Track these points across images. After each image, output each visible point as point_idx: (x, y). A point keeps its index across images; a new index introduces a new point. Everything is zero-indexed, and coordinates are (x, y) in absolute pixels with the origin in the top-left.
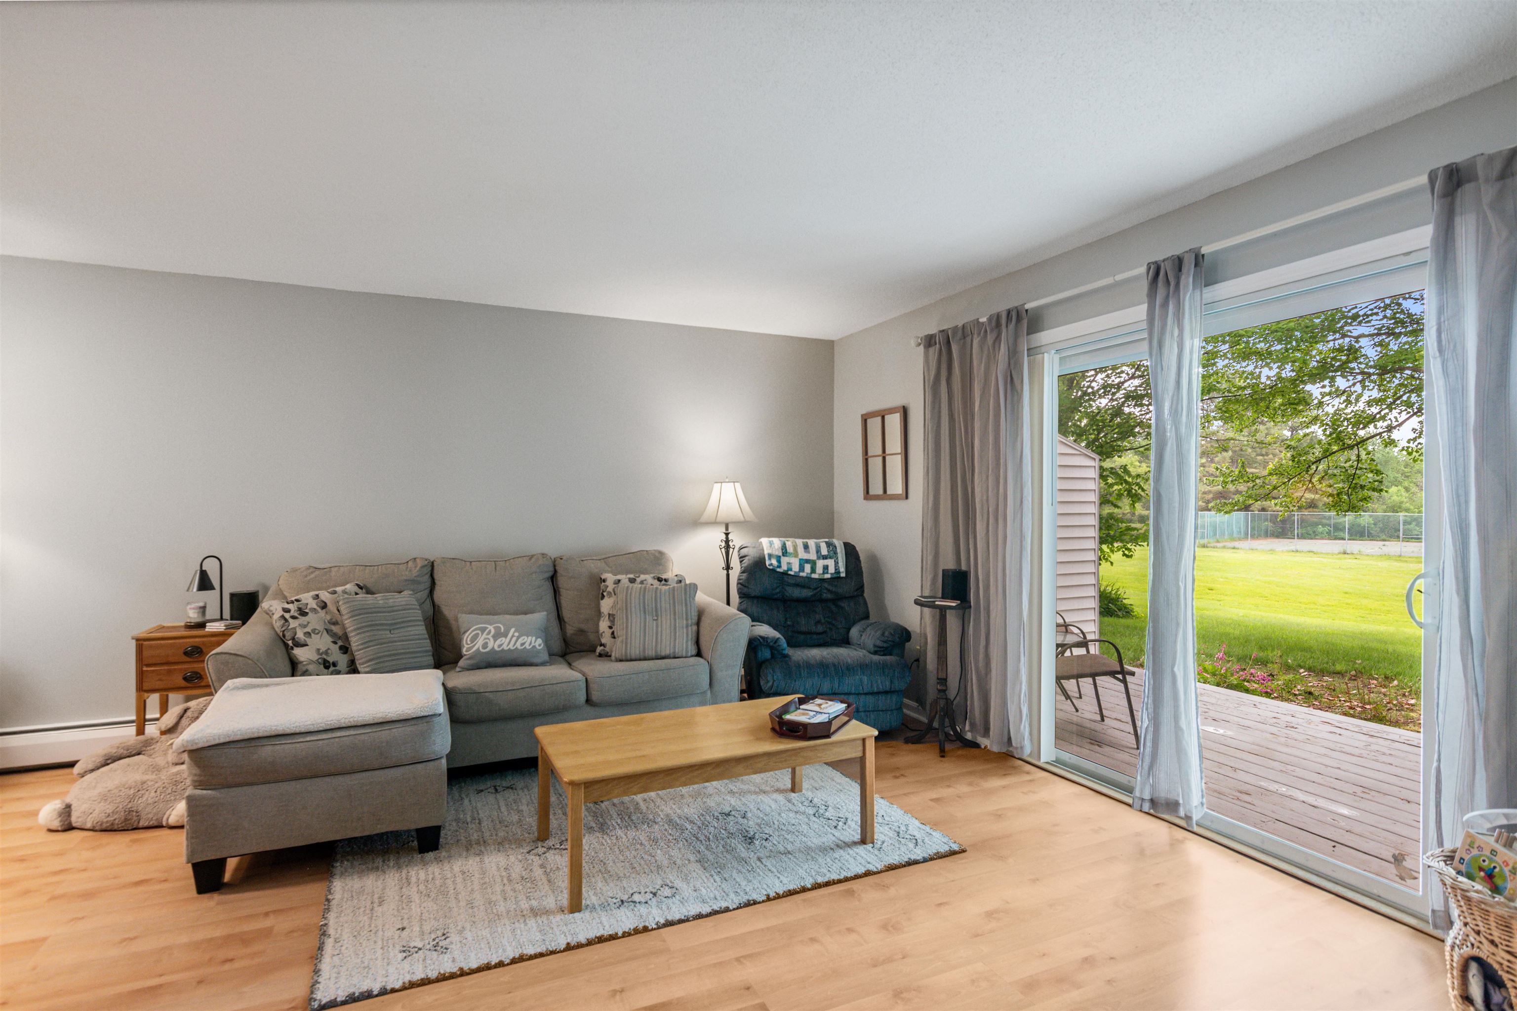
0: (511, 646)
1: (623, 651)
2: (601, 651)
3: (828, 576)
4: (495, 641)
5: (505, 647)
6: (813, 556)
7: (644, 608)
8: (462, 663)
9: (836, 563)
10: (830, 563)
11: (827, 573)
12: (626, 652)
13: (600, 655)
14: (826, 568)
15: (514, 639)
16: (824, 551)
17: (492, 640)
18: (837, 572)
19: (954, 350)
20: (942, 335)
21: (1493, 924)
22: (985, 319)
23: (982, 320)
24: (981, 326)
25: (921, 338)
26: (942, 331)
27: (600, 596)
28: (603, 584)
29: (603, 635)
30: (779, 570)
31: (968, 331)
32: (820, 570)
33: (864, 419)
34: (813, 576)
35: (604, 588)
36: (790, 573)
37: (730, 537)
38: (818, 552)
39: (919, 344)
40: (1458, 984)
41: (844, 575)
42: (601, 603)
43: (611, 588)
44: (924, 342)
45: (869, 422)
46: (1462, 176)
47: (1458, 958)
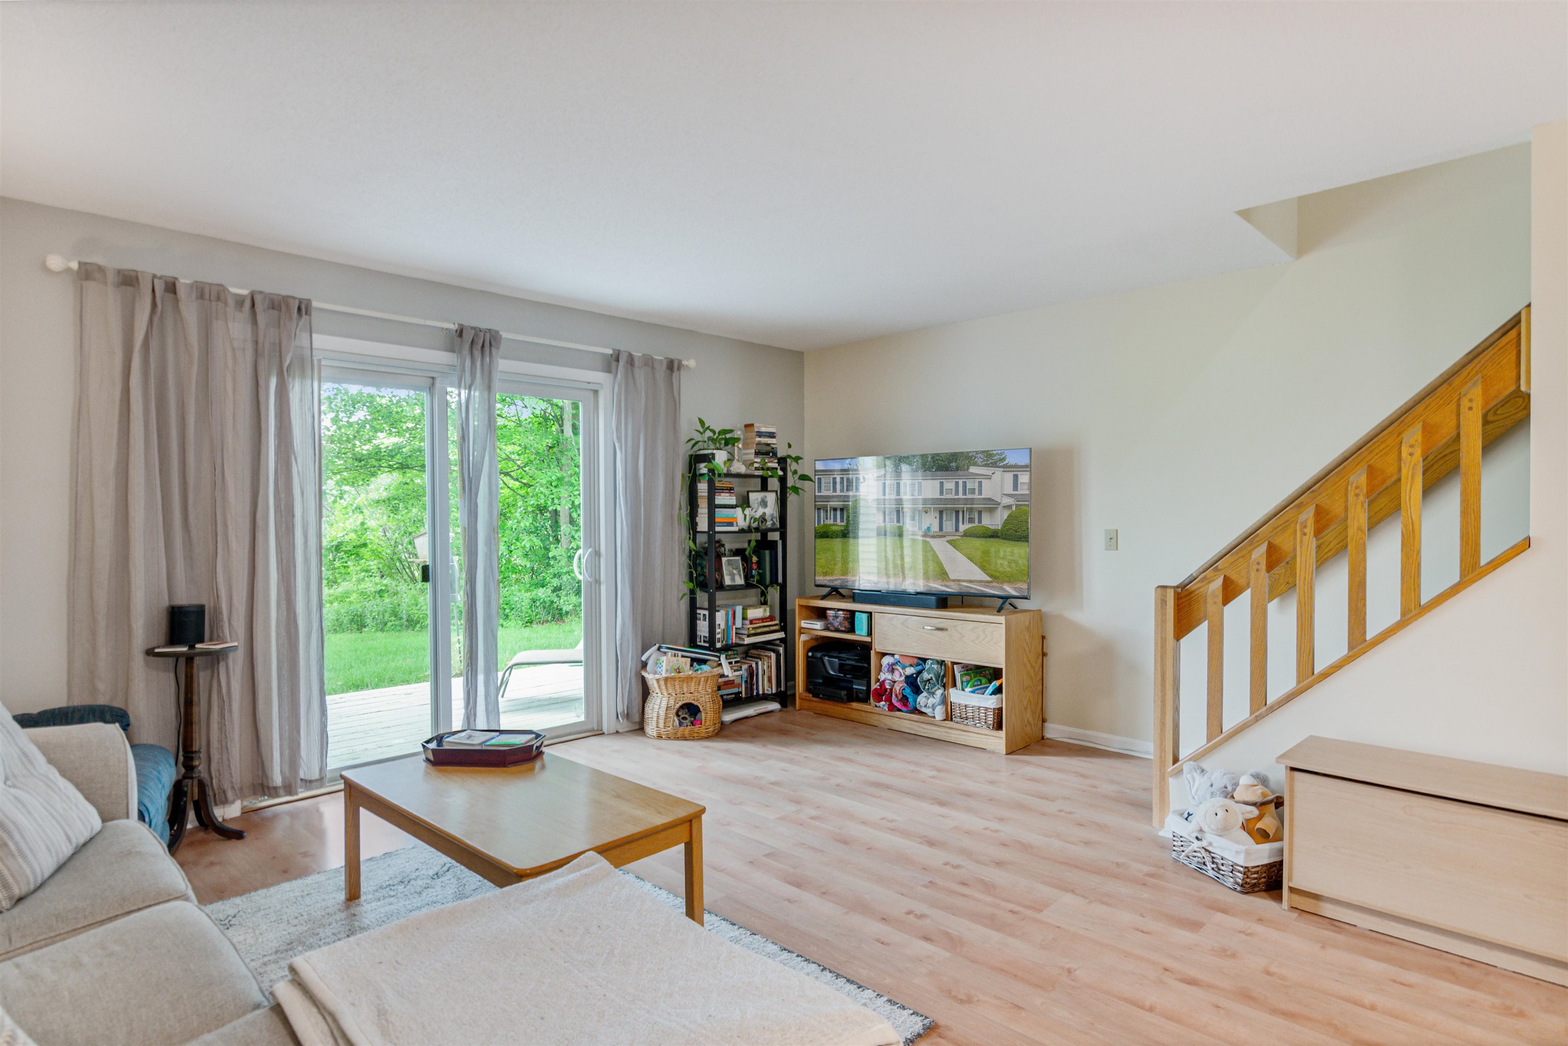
19: (190, 312)
20: (156, 281)
21: (693, 684)
22: (245, 292)
23: (234, 290)
24: (239, 302)
25: (80, 263)
26: (154, 276)
31: (211, 294)
39: (70, 269)
40: (670, 724)
44: (88, 272)
46: (630, 359)
47: (670, 711)
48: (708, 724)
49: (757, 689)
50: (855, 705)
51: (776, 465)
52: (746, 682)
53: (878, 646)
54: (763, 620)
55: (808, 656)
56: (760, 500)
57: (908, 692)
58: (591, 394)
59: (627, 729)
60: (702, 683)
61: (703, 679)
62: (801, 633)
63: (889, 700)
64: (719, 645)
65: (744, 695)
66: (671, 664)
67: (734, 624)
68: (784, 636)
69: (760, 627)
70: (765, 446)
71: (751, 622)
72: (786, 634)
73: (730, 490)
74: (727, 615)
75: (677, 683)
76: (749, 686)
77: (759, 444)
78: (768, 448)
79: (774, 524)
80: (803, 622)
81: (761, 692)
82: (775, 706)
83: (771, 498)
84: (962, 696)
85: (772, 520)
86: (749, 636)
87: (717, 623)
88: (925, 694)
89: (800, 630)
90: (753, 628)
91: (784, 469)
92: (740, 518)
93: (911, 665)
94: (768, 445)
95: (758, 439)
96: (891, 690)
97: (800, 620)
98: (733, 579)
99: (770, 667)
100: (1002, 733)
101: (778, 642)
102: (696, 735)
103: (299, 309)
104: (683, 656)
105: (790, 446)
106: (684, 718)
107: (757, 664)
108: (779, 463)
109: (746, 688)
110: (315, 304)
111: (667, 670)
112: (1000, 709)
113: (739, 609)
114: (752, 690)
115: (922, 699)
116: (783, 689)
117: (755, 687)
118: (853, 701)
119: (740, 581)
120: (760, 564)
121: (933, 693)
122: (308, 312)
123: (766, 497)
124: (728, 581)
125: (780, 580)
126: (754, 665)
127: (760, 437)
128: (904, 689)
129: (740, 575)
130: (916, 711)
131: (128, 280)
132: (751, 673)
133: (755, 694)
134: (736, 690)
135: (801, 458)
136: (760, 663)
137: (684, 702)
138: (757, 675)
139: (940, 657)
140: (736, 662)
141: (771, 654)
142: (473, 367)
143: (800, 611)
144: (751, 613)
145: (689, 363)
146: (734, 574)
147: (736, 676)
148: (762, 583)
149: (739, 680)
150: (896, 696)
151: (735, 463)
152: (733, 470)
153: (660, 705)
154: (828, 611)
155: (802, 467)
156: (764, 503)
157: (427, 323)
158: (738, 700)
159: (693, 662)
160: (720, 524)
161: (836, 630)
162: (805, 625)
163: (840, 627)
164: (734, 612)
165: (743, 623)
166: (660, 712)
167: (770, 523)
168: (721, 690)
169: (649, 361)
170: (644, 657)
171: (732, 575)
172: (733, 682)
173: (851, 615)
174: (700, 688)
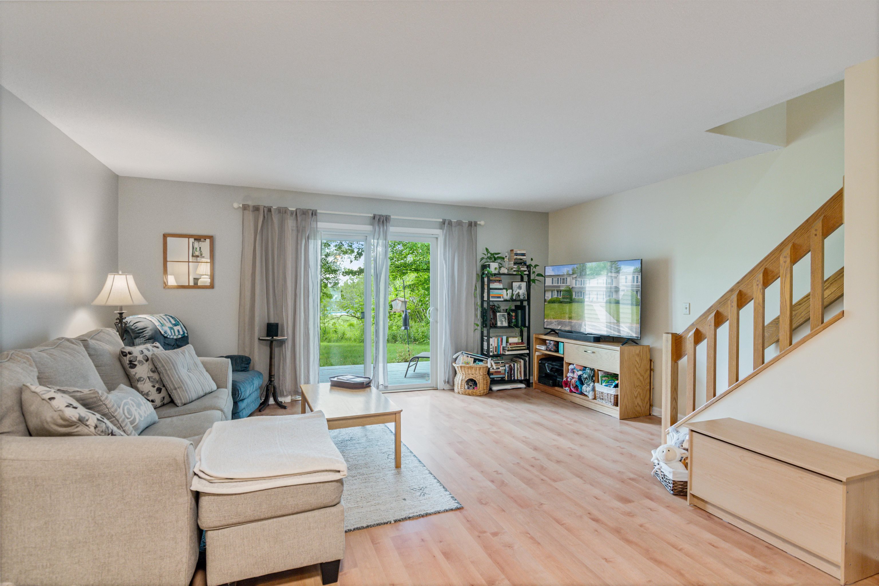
0: (149, 412)
1: (186, 397)
3: (180, 336)
5: (144, 413)
6: (171, 325)
7: (182, 364)
9: (182, 328)
10: (178, 327)
11: (180, 334)
14: (178, 331)
15: (147, 405)
16: (173, 322)
17: (139, 410)
18: (184, 333)
19: (276, 219)
20: (265, 208)
21: (473, 370)
22: (294, 209)
23: (290, 209)
24: (292, 213)
25: (243, 205)
26: (265, 207)
27: (128, 366)
28: (129, 356)
29: (150, 393)
30: (166, 335)
31: (283, 211)
32: (177, 333)
33: (165, 236)
34: (175, 337)
35: (132, 359)
36: (168, 337)
37: (124, 315)
38: (170, 322)
39: (240, 207)
40: (463, 387)
41: (186, 335)
42: (133, 371)
43: (140, 357)
44: (245, 207)
45: (169, 239)
46: (450, 223)
47: (464, 382)
48: (480, 389)
49: (514, 376)
50: (556, 388)
51: (526, 269)
52: (508, 373)
53: (566, 360)
54: (517, 344)
55: (539, 363)
56: (518, 286)
57: (578, 383)
58: (435, 239)
59: (448, 389)
60: (477, 370)
61: (478, 368)
62: (536, 351)
63: (569, 387)
64: (491, 354)
65: (506, 379)
66: (464, 360)
67: (502, 344)
68: (528, 352)
69: (516, 347)
70: (519, 260)
71: (510, 344)
72: (529, 351)
73: (499, 281)
74: (498, 340)
75: (466, 369)
77: (516, 259)
78: (521, 261)
79: (524, 297)
80: (537, 346)
81: (516, 378)
82: (523, 386)
83: (524, 285)
84: (601, 388)
85: (523, 295)
86: (508, 351)
87: (491, 343)
88: (585, 385)
89: (535, 350)
90: (511, 347)
91: (529, 272)
92: (506, 295)
93: (580, 370)
94: (521, 259)
95: (516, 257)
96: (570, 381)
97: (536, 345)
98: (502, 323)
99: (521, 367)
100: (618, 408)
101: (526, 355)
102: (474, 394)
103: (312, 214)
104: (471, 357)
105: (532, 259)
106: (471, 386)
107: (514, 365)
108: (527, 268)
109: (508, 376)
110: (318, 211)
111: (462, 363)
112: (617, 395)
113: (504, 338)
114: (511, 377)
115: (584, 387)
116: (527, 378)
117: (513, 376)
118: (556, 386)
119: (505, 324)
120: (516, 316)
121: (589, 385)
122: (315, 215)
123: (521, 284)
124: (499, 324)
125: (527, 324)
126: (512, 365)
127: (517, 256)
128: (576, 382)
129: (506, 322)
130: (582, 393)
131: (256, 209)
132: (511, 369)
133: (513, 379)
134: (502, 376)
135: (538, 266)
136: (516, 364)
137: (469, 378)
138: (514, 370)
139: (592, 367)
140: (502, 363)
141: (522, 360)
142: (379, 231)
143: (535, 340)
144: (511, 340)
145: (480, 223)
146: (503, 321)
147: (502, 369)
148: (516, 326)
149: (503, 372)
150: (572, 385)
151: (502, 269)
152: (501, 272)
153: (460, 378)
154: (547, 341)
155: (538, 270)
156: (520, 287)
157: (362, 215)
158: (502, 381)
159: (475, 360)
160: (493, 297)
161: (550, 351)
162: (537, 347)
163: (553, 350)
164: (502, 339)
165: (506, 345)
166: (460, 382)
167: (522, 297)
168: (493, 375)
169: (459, 223)
170: (454, 357)
171: (502, 322)
172: (500, 372)
173: (557, 343)
174: (477, 373)
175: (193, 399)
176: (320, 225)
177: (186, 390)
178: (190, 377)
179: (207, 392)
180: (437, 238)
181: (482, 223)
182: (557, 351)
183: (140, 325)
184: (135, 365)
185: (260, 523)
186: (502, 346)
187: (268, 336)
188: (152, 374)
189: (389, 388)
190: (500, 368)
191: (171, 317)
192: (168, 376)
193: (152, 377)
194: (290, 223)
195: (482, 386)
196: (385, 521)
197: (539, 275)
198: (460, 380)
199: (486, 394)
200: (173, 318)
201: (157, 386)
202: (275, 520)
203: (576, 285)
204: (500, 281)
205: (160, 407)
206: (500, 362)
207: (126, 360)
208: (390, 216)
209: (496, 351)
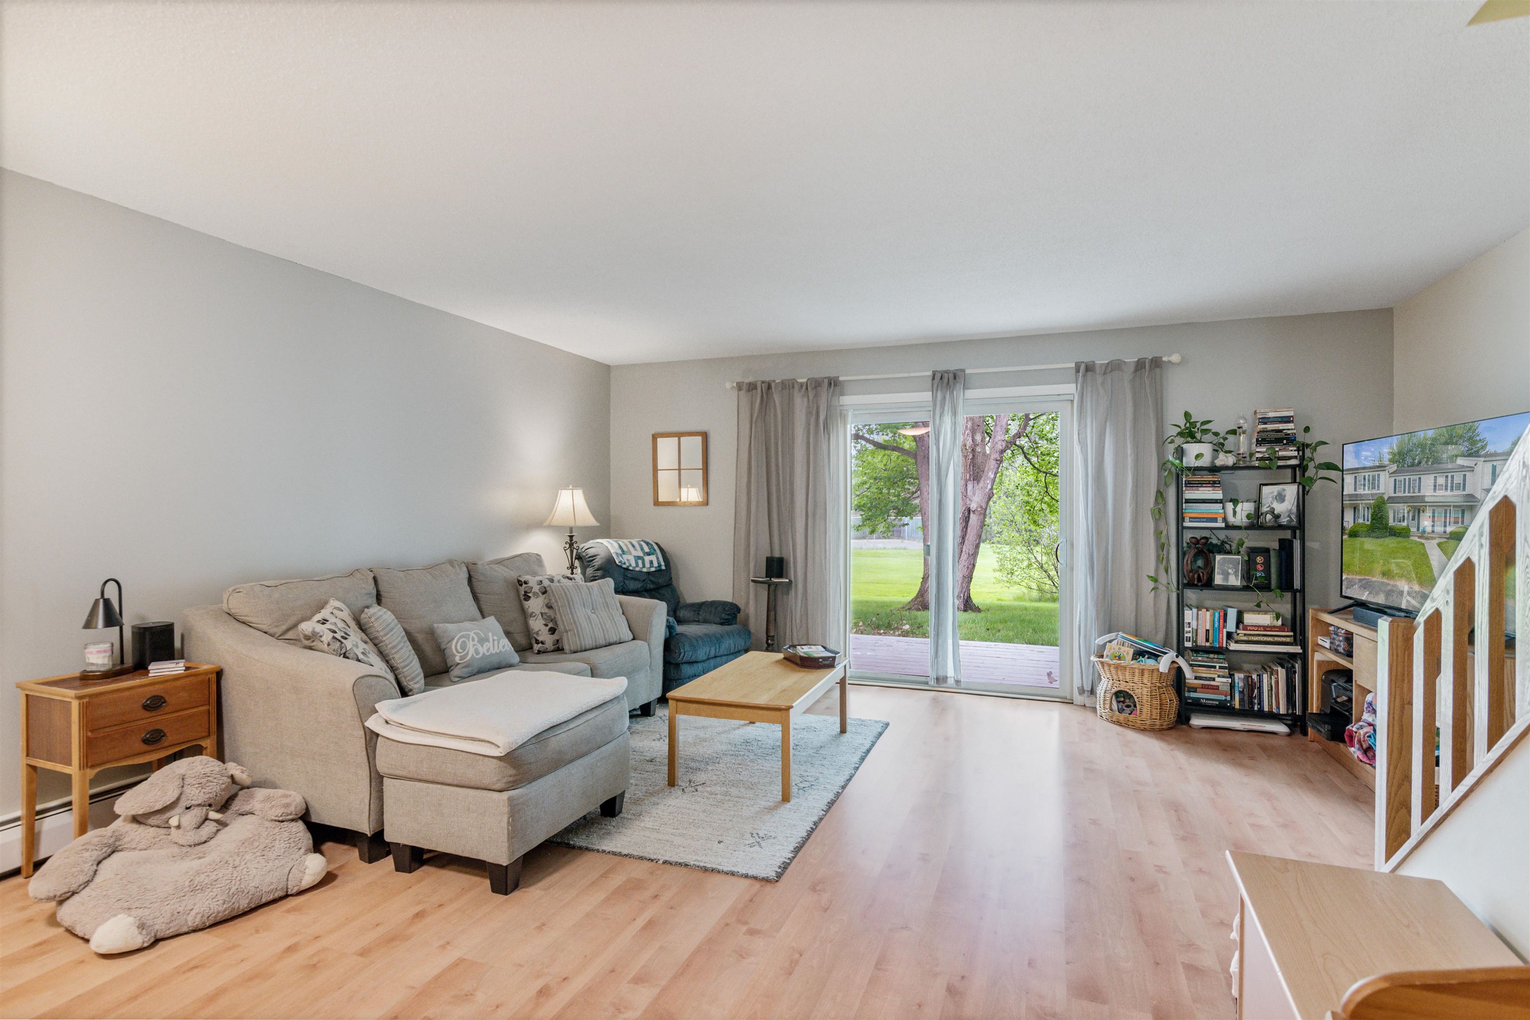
0: (496, 650)
1: (578, 643)
2: (540, 648)
3: (653, 569)
4: (482, 646)
5: (492, 651)
6: (640, 554)
7: (583, 602)
8: (456, 672)
9: (658, 558)
10: (653, 558)
11: (653, 567)
12: (581, 644)
13: (539, 652)
14: (651, 562)
15: (496, 642)
16: (647, 549)
17: (479, 645)
18: (660, 566)
19: (777, 397)
20: (764, 384)
21: (1127, 674)
22: (805, 380)
23: (799, 380)
24: (801, 385)
25: (737, 383)
26: (763, 382)
27: (522, 598)
28: (524, 585)
29: (540, 632)
30: (624, 566)
31: (788, 386)
32: (648, 565)
33: (655, 437)
34: (645, 570)
35: (526, 589)
36: (631, 568)
37: (574, 539)
38: (642, 549)
39: (733, 387)
40: (1108, 706)
41: (663, 568)
42: (527, 604)
43: (536, 589)
44: (739, 386)
45: (660, 441)
46: (1089, 368)
47: (1109, 695)
48: (1144, 716)
49: (1260, 703)
51: (1296, 453)
52: (1241, 692)
53: (1361, 679)
54: (1265, 628)
55: (1321, 680)
56: (1275, 494)
58: (1068, 404)
59: (1087, 705)
60: (1137, 674)
61: (1142, 671)
62: (1314, 651)
63: (1354, 746)
64: (1188, 645)
65: (1237, 706)
66: (1112, 651)
67: (1225, 627)
68: (1301, 651)
69: (1259, 635)
70: (1274, 433)
71: (1245, 628)
72: (1301, 648)
73: (1213, 484)
74: (1213, 615)
75: (1112, 669)
76: (1246, 698)
77: (1264, 431)
78: (1279, 435)
80: (1319, 638)
81: (1266, 709)
82: (1282, 728)
83: (1291, 491)
85: (1289, 516)
86: (1237, 642)
87: (1186, 621)
89: (1312, 648)
90: (1245, 635)
91: (1302, 458)
92: (1235, 514)
94: (1281, 431)
95: (1263, 426)
96: (1356, 733)
97: (1315, 635)
98: (1227, 579)
99: (1277, 683)
101: (1295, 657)
102: (1130, 723)
103: (831, 384)
105: (1307, 429)
106: (1128, 706)
107: (1259, 676)
108: (1298, 450)
109: (1242, 701)
110: (841, 379)
113: (1232, 614)
114: (1251, 703)
116: (1298, 712)
117: (1255, 701)
118: (1338, 740)
119: (1235, 581)
120: (1267, 564)
122: (835, 385)
123: (1283, 490)
124: (1218, 580)
125: (1297, 584)
126: (1254, 677)
127: (1265, 423)
129: (1236, 576)
131: (752, 387)
132: (1251, 685)
133: (1256, 708)
134: (1223, 698)
135: (1324, 444)
136: (1265, 676)
137: (1119, 689)
138: (1260, 689)
140: (1220, 668)
141: (1279, 669)
142: (945, 398)
143: (1314, 626)
144: (1250, 619)
145: (1170, 359)
146: (1228, 574)
147: (1222, 682)
148: (1265, 587)
149: (1227, 688)
150: (1359, 741)
151: (1222, 455)
152: (1219, 462)
153: (1104, 687)
154: (1332, 628)
155: (1322, 455)
156: (1281, 498)
157: (912, 375)
158: (1223, 709)
159: (1139, 654)
160: (1192, 519)
161: (1336, 651)
162: (1320, 642)
163: (1341, 650)
164: (1225, 615)
165: (1237, 627)
166: (1102, 694)
167: (1284, 520)
168: (1196, 692)
169: (1114, 367)
170: (1100, 641)
171: (1226, 575)
172: (1217, 688)
173: (1349, 638)
174: (1136, 679)
175: (588, 647)
176: (847, 400)
177: (579, 635)
178: (589, 618)
179: (612, 641)
180: (1072, 401)
181: (1175, 358)
182: (1349, 655)
183: (591, 552)
184: (530, 597)
185: (426, 785)
186: (1225, 631)
187: (767, 577)
188: (546, 610)
189: (963, 686)
190: (1217, 679)
191: (645, 542)
192: (560, 614)
193: (546, 613)
194: (800, 403)
195: (1146, 711)
196: (652, 857)
197: (1330, 466)
198: (1103, 692)
199: (1161, 730)
200: (648, 544)
201: (550, 625)
202: (439, 786)
203: (1395, 492)
204: (1214, 482)
205: (552, 651)
206: (1218, 665)
207: (522, 589)
208: (963, 371)
209: (1207, 640)
